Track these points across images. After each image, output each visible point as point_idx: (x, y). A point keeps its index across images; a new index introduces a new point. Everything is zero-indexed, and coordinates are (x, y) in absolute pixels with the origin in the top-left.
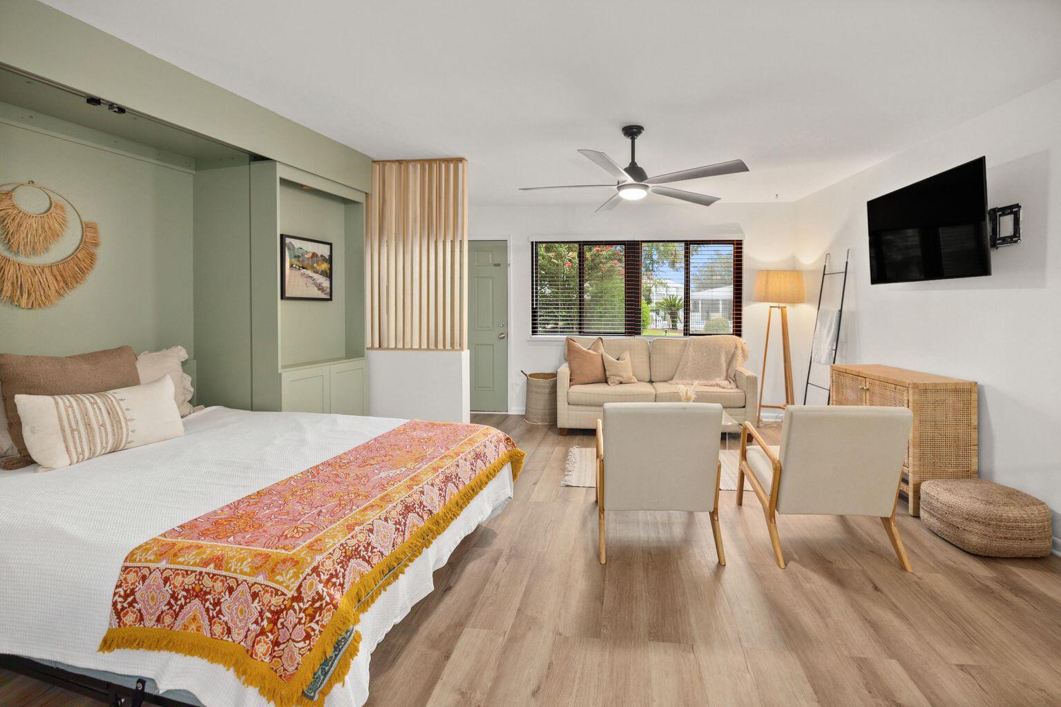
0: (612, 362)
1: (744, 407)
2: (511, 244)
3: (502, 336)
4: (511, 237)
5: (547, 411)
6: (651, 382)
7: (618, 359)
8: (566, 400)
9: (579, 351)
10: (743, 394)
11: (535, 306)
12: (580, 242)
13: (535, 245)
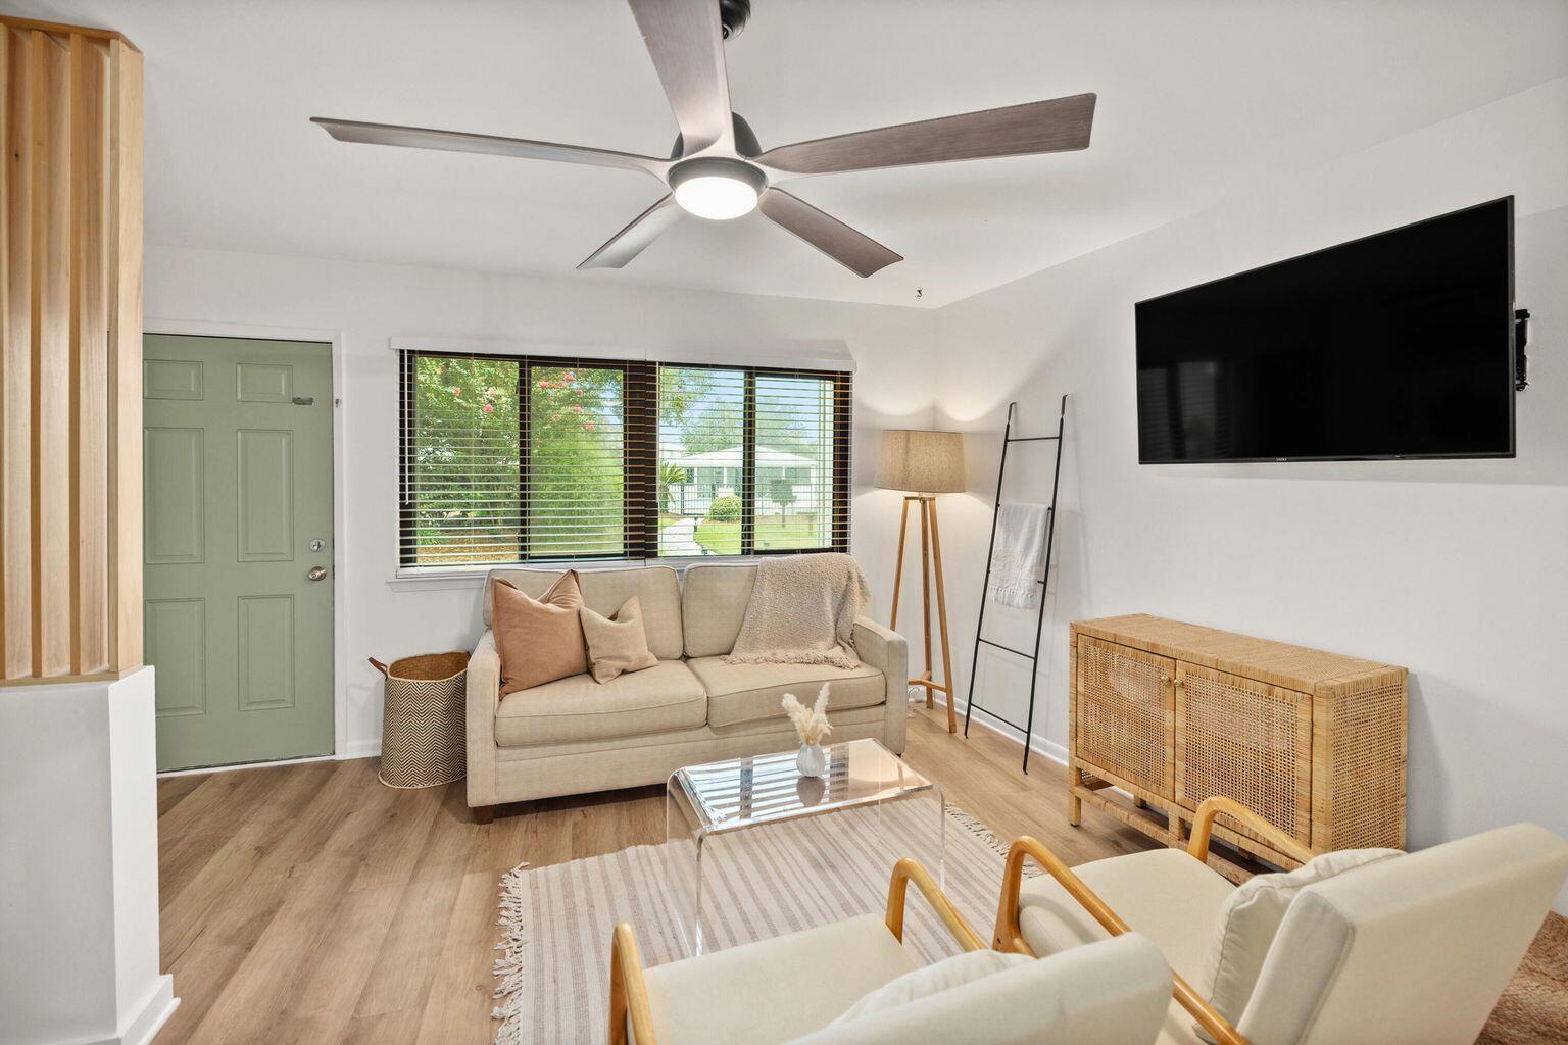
0: (605, 627)
1: (883, 703)
2: (342, 353)
3: (318, 573)
4: (343, 334)
5: (440, 754)
6: (685, 658)
7: (613, 618)
8: (490, 734)
9: (524, 611)
10: (881, 677)
11: (408, 502)
12: (523, 357)
13: (409, 360)
